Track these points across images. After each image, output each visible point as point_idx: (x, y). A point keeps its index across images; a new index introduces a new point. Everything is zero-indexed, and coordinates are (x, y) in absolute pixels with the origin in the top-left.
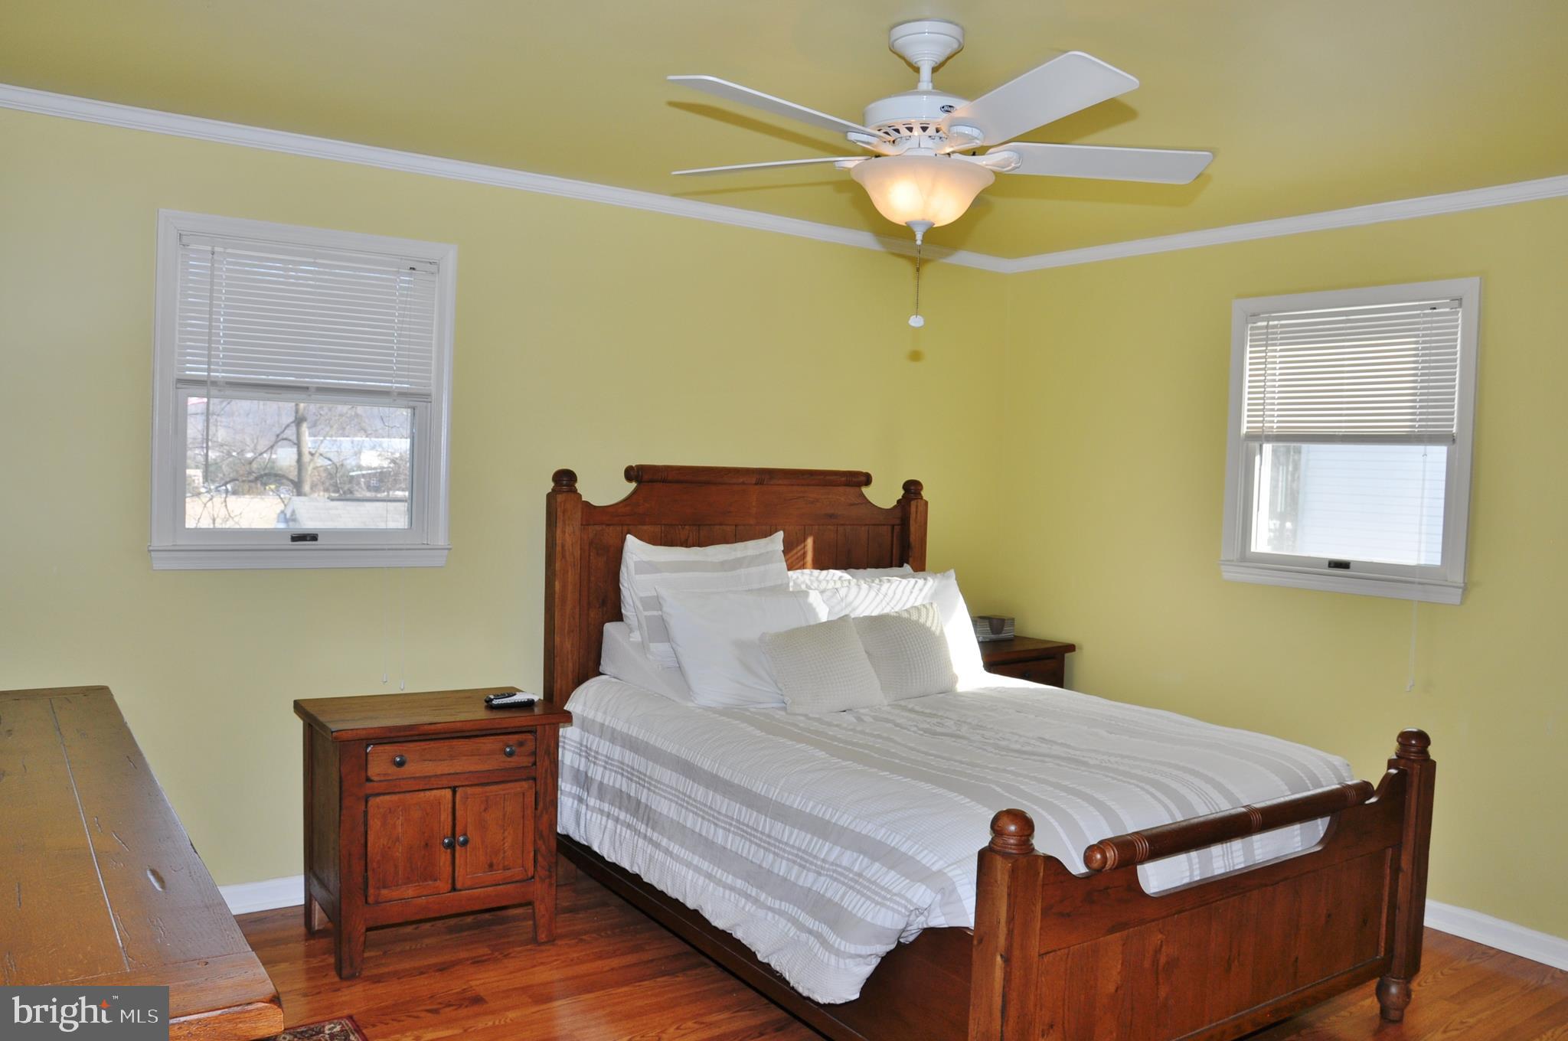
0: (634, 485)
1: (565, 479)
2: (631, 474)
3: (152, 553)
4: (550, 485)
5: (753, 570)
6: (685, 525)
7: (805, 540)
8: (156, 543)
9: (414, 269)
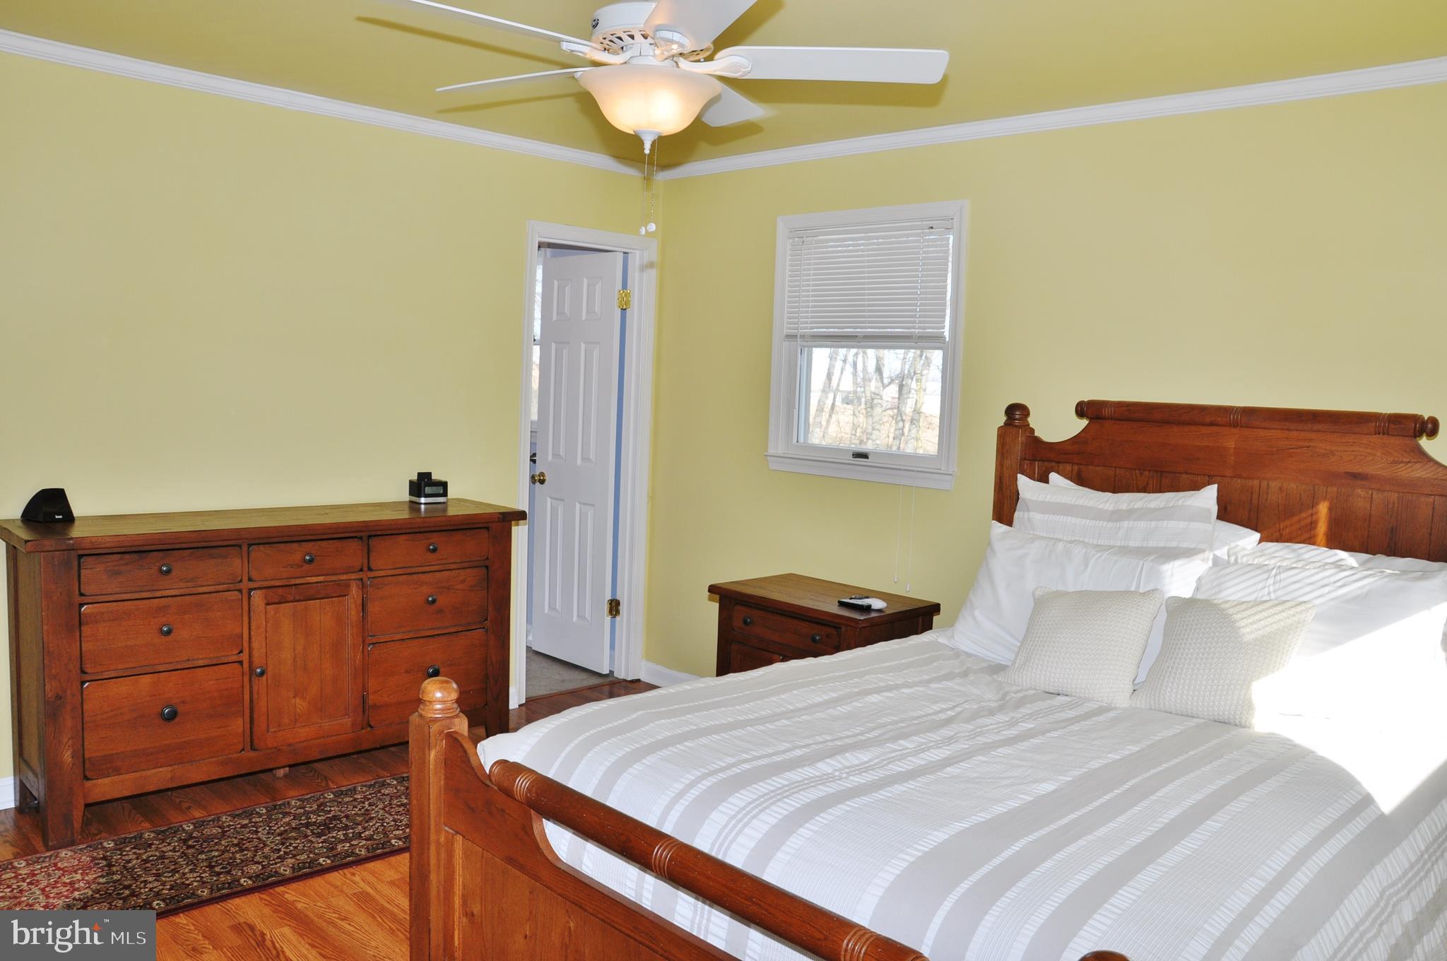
0: (1085, 422)
1: (1017, 414)
2: (1083, 409)
3: (768, 458)
4: (1002, 419)
5: (1142, 524)
6: (1144, 470)
7: (1314, 504)
8: (771, 451)
9: (932, 228)
